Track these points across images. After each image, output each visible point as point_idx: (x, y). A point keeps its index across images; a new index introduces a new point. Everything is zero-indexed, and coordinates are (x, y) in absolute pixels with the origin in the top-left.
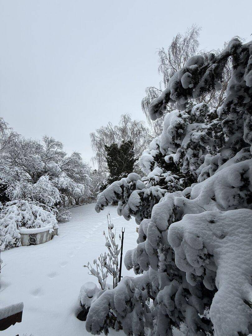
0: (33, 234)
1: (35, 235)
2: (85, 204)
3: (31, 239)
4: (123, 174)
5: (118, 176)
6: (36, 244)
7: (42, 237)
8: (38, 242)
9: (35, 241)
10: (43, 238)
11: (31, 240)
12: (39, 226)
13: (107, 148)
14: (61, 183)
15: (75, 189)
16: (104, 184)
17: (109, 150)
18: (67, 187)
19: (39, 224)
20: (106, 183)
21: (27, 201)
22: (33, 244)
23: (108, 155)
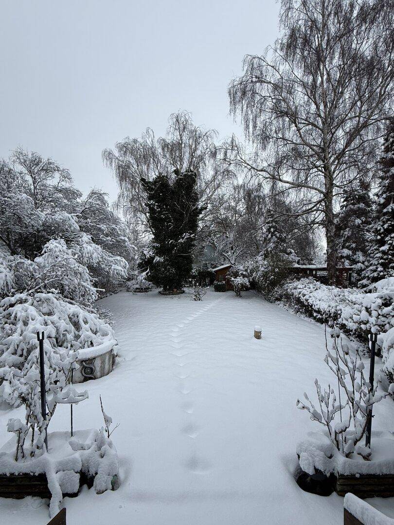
0: (89, 359)
1: (91, 361)
2: (108, 295)
3: (84, 368)
4: (185, 236)
5: (176, 240)
6: (95, 378)
7: (103, 362)
8: (98, 374)
9: (92, 371)
10: (104, 366)
11: (85, 371)
12: (90, 343)
13: (147, 183)
14: (87, 255)
15: (113, 267)
16: (148, 256)
17: (151, 189)
18: (98, 263)
19: (90, 340)
20: (151, 253)
21: (50, 294)
22: (91, 378)
23: (150, 198)
